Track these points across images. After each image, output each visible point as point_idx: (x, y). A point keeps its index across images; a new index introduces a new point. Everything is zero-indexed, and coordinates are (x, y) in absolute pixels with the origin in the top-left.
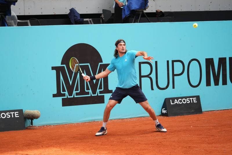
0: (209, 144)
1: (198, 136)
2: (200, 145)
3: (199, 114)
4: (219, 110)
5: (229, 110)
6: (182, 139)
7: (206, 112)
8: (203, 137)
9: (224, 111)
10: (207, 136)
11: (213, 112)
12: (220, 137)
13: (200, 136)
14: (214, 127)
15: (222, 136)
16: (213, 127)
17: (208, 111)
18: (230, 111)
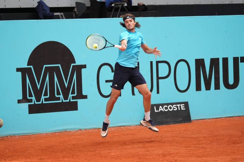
0: (198, 157)
1: (186, 148)
2: (188, 158)
3: (187, 123)
4: (210, 119)
5: (223, 118)
6: (168, 151)
7: (195, 121)
8: (191, 150)
9: (217, 119)
10: (197, 148)
11: (204, 120)
12: (211, 149)
13: (188, 148)
14: (205, 137)
15: (214, 148)
16: (203, 137)
17: (198, 120)
18: (223, 120)
